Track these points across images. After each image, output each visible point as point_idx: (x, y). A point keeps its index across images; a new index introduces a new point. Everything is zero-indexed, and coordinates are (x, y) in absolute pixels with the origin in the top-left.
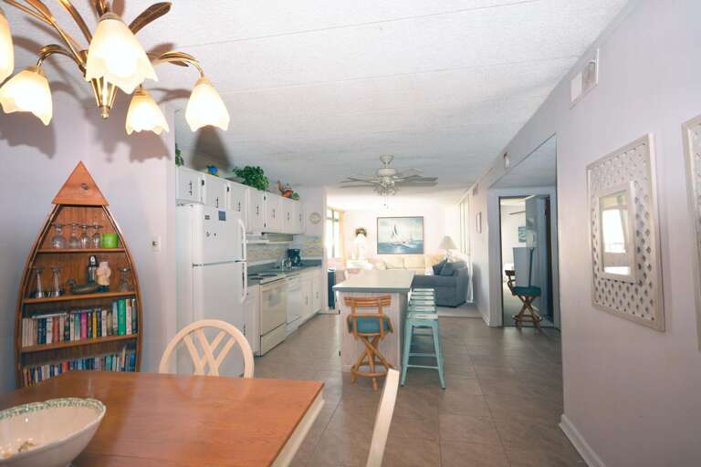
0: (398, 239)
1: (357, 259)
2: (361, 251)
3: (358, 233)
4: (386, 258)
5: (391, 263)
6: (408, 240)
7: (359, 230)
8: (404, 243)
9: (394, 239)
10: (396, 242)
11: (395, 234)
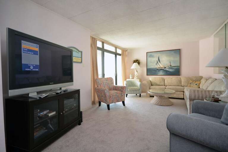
0: (161, 65)
1: (133, 78)
3: (135, 62)
4: (151, 78)
5: (155, 82)
6: (168, 66)
7: (135, 61)
8: (165, 68)
9: (158, 65)
10: (160, 68)
11: (159, 62)
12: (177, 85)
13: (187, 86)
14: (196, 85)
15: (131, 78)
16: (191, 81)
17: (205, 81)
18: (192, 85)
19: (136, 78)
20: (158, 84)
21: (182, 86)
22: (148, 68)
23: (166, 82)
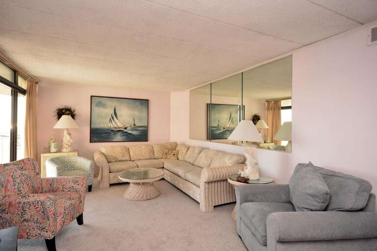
0: (118, 124)
2: (66, 139)
3: (60, 113)
4: (103, 147)
5: (114, 154)
6: (131, 126)
7: (62, 109)
8: (125, 128)
9: (114, 123)
10: (116, 128)
11: (115, 118)
12: (149, 158)
13: (162, 158)
14: (174, 155)
15: (53, 149)
16: (166, 151)
17: (186, 149)
18: (169, 156)
19: (68, 150)
20: (119, 159)
21: (155, 159)
22: (92, 127)
23: (131, 154)
